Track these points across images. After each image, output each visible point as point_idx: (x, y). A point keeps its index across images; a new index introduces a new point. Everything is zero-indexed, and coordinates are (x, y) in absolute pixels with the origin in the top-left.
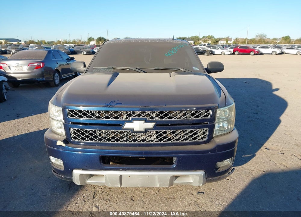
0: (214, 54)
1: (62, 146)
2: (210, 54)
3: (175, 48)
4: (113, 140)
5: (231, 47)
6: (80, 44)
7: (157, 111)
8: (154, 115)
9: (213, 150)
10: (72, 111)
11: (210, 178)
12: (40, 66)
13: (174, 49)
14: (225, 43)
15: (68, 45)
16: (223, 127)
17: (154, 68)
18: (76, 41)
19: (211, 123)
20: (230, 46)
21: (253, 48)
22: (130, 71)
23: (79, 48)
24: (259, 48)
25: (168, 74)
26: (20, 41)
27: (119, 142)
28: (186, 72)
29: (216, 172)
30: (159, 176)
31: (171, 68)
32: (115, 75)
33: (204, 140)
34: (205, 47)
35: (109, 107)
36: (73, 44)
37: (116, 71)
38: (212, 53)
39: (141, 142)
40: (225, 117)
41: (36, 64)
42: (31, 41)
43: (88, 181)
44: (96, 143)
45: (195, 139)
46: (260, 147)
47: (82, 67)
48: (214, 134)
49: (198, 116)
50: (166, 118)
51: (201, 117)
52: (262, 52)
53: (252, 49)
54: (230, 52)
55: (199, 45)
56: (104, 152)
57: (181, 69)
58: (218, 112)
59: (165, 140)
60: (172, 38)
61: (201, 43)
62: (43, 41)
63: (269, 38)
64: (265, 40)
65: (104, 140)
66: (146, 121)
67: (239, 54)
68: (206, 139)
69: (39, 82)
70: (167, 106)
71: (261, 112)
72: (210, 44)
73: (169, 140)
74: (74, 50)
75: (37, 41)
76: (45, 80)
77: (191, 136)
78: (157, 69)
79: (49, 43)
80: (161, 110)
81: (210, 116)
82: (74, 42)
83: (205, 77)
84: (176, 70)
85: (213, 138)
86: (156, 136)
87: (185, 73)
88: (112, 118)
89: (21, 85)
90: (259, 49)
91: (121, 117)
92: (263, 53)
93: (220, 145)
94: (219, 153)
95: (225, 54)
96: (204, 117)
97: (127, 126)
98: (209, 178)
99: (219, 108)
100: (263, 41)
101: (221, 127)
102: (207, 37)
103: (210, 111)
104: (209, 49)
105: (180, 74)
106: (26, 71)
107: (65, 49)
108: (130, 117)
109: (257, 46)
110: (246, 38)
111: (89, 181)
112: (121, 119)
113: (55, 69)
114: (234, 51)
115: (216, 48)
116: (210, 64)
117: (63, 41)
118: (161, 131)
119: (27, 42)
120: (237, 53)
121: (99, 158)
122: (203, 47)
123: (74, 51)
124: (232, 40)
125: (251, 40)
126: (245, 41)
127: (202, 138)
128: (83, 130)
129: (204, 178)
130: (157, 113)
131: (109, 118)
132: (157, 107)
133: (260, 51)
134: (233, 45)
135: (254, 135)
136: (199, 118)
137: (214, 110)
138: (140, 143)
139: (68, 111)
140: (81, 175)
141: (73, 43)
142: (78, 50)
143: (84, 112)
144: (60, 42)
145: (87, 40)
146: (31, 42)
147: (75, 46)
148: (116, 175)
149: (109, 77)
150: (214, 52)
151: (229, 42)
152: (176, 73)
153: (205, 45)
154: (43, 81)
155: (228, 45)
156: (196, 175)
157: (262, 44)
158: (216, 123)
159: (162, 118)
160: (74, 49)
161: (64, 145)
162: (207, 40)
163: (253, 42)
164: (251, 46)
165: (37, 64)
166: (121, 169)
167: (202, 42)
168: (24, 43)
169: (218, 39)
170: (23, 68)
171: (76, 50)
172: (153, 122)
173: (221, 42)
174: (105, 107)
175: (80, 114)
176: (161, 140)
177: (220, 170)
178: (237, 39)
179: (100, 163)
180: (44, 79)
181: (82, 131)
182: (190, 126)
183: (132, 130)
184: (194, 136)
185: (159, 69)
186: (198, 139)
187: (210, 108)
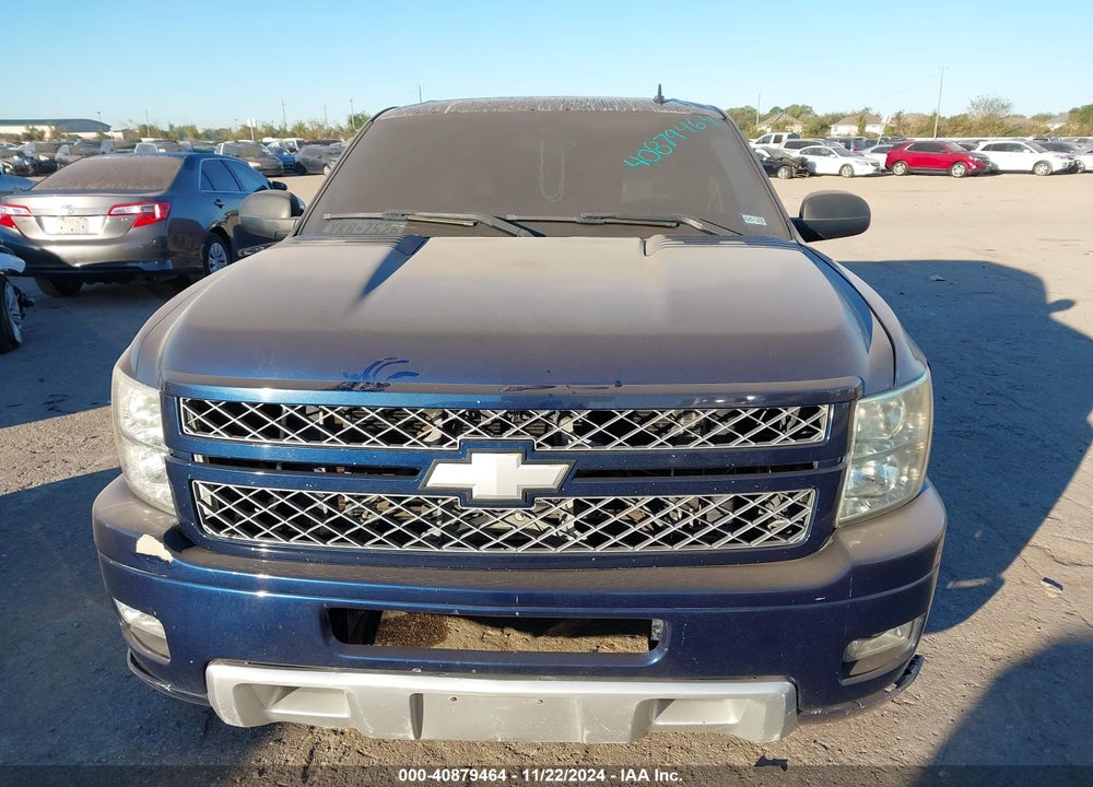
0: (813, 174)
1: (157, 558)
2: (799, 172)
3: (665, 136)
4: (379, 538)
5: (877, 146)
6: (319, 138)
7: (581, 408)
8: (567, 426)
9: (834, 590)
10: (199, 406)
11: (816, 706)
12: (153, 215)
13: (661, 141)
14: (852, 133)
15: (275, 142)
16: (878, 480)
17: (575, 219)
18: (307, 126)
19: (829, 466)
20: (874, 143)
21: (960, 148)
22: (476, 229)
23: (314, 152)
24: (987, 148)
25: (637, 240)
26: (107, 128)
27: (407, 547)
28: (711, 233)
29: (845, 682)
30: (587, 701)
31: (649, 215)
32: (408, 246)
33: (792, 541)
34: (780, 147)
35: (363, 389)
36: (294, 140)
37: (417, 231)
38: (805, 170)
39: (505, 548)
40: (886, 437)
41: (136, 210)
42: (145, 127)
43: (275, 711)
44: (306, 550)
45: (751, 536)
46: (1017, 551)
47: (285, 213)
48: (840, 511)
49: (767, 435)
50: (619, 441)
51: (782, 440)
52: (996, 166)
53: (958, 153)
54: (873, 164)
55: (756, 140)
56: (340, 592)
57: (692, 222)
58: (860, 412)
59: (613, 540)
60: (657, 94)
61: (762, 132)
62: (187, 128)
63: (1020, 114)
64: (1007, 122)
65: (341, 536)
66: (530, 456)
67: (908, 173)
68: (802, 536)
69: (149, 275)
70: (625, 388)
71: (1008, 399)
72: (798, 137)
73: (635, 539)
74: (297, 160)
75: (167, 129)
76: (171, 268)
77: (736, 525)
78: (587, 221)
79: (208, 135)
80: (599, 406)
81: (822, 432)
82: (299, 130)
83: (799, 256)
84: (672, 228)
85: (835, 529)
86: (576, 523)
87: (708, 237)
88: (373, 439)
89: (85, 286)
90: (986, 153)
91: (415, 435)
92: (1001, 168)
93: (867, 566)
94: (861, 599)
95: (856, 173)
96: (795, 436)
97: (444, 475)
98: (811, 709)
99: (863, 397)
100: (1001, 125)
101: (867, 478)
102: (786, 111)
103: (825, 409)
104: (795, 154)
105: (686, 243)
106: (102, 235)
107: (264, 155)
108: (455, 436)
109: (977, 142)
110: (935, 114)
111: (280, 711)
112: (414, 443)
113: (214, 226)
114: (891, 163)
115: (819, 149)
116: (814, 202)
117: (259, 128)
118: (596, 502)
119: (132, 132)
120: (900, 168)
121: (318, 620)
122: (772, 146)
123: (298, 163)
124: (884, 121)
125: (951, 119)
126: (929, 124)
127: (783, 534)
128: (247, 492)
129: (788, 708)
130: (581, 416)
131: (363, 439)
132: (580, 390)
133: (987, 162)
134: (886, 140)
135: (987, 497)
136: (774, 443)
137: (844, 403)
138: (502, 551)
139: (182, 405)
140: (244, 690)
141: (294, 135)
142: (311, 158)
143: (252, 410)
144: (246, 132)
145: (344, 124)
146: (146, 130)
147: (300, 144)
148: (393, 691)
149: (378, 252)
150: (813, 165)
151: (869, 129)
152: (667, 237)
153: (778, 140)
154: (165, 272)
155: (865, 139)
156: (755, 697)
157: (995, 135)
158: (850, 467)
159: (601, 439)
160: (298, 157)
161: (166, 555)
162: (786, 123)
163: (960, 128)
164: (954, 142)
165: (142, 209)
166: (417, 665)
167: (769, 130)
168: (120, 135)
169: (827, 116)
170: (88, 226)
171: (303, 159)
172: (562, 458)
173: (840, 131)
174: (344, 389)
175: (234, 420)
176: (595, 540)
177: (860, 673)
178: (898, 117)
179: (325, 636)
180: (170, 265)
181: (245, 497)
182: (733, 478)
183: (464, 494)
184: (750, 525)
185: (598, 221)
186: (769, 535)
187: (824, 398)
